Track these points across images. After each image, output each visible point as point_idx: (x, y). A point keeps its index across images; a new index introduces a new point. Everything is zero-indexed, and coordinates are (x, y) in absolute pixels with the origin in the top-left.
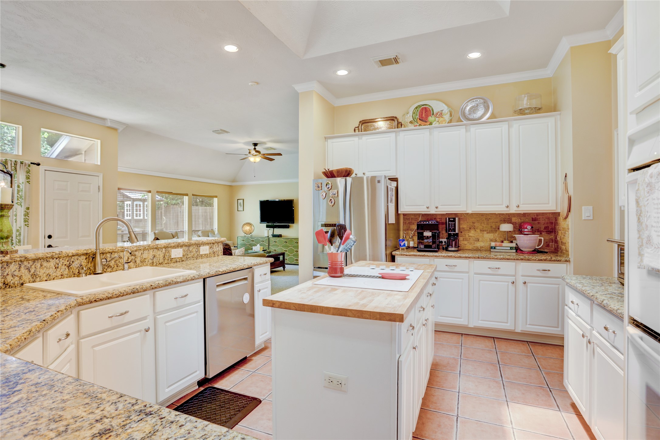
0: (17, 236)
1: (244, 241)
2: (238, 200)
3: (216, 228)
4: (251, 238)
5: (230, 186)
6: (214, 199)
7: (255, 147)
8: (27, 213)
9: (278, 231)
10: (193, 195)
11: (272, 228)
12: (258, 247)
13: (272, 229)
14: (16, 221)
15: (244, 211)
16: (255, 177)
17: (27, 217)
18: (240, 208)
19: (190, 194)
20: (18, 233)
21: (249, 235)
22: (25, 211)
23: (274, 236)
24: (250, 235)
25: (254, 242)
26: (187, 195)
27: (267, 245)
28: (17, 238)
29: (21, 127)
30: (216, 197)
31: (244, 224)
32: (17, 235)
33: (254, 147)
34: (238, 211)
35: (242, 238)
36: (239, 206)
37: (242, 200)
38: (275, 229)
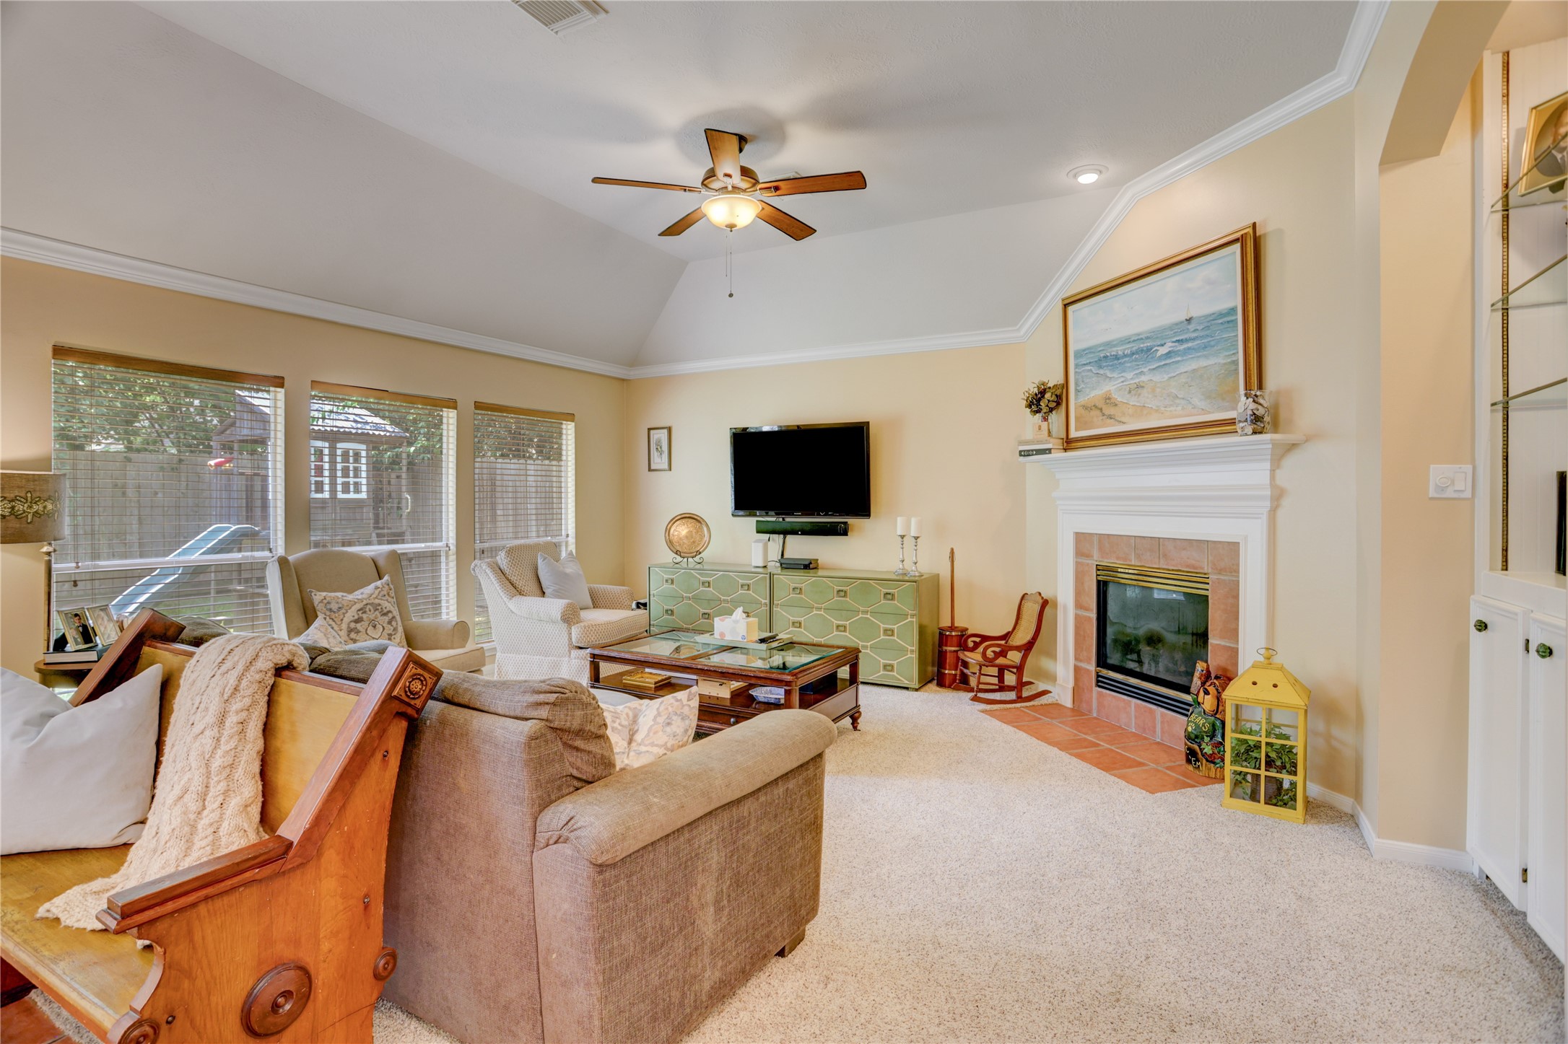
1: (672, 583)
2: (649, 429)
3: (570, 533)
4: (700, 574)
5: (623, 380)
6: (564, 426)
9: (800, 547)
10: (479, 406)
11: (779, 534)
12: (736, 622)
13: (778, 539)
15: (670, 469)
16: (731, 295)
18: (659, 461)
19: (466, 403)
21: (690, 560)
23: (788, 565)
24: (697, 559)
25: (711, 589)
26: (452, 404)
27: (763, 601)
30: (570, 417)
31: (674, 521)
34: (650, 470)
35: (665, 573)
36: (654, 454)
37: (665, 431)
38: (789, 537)
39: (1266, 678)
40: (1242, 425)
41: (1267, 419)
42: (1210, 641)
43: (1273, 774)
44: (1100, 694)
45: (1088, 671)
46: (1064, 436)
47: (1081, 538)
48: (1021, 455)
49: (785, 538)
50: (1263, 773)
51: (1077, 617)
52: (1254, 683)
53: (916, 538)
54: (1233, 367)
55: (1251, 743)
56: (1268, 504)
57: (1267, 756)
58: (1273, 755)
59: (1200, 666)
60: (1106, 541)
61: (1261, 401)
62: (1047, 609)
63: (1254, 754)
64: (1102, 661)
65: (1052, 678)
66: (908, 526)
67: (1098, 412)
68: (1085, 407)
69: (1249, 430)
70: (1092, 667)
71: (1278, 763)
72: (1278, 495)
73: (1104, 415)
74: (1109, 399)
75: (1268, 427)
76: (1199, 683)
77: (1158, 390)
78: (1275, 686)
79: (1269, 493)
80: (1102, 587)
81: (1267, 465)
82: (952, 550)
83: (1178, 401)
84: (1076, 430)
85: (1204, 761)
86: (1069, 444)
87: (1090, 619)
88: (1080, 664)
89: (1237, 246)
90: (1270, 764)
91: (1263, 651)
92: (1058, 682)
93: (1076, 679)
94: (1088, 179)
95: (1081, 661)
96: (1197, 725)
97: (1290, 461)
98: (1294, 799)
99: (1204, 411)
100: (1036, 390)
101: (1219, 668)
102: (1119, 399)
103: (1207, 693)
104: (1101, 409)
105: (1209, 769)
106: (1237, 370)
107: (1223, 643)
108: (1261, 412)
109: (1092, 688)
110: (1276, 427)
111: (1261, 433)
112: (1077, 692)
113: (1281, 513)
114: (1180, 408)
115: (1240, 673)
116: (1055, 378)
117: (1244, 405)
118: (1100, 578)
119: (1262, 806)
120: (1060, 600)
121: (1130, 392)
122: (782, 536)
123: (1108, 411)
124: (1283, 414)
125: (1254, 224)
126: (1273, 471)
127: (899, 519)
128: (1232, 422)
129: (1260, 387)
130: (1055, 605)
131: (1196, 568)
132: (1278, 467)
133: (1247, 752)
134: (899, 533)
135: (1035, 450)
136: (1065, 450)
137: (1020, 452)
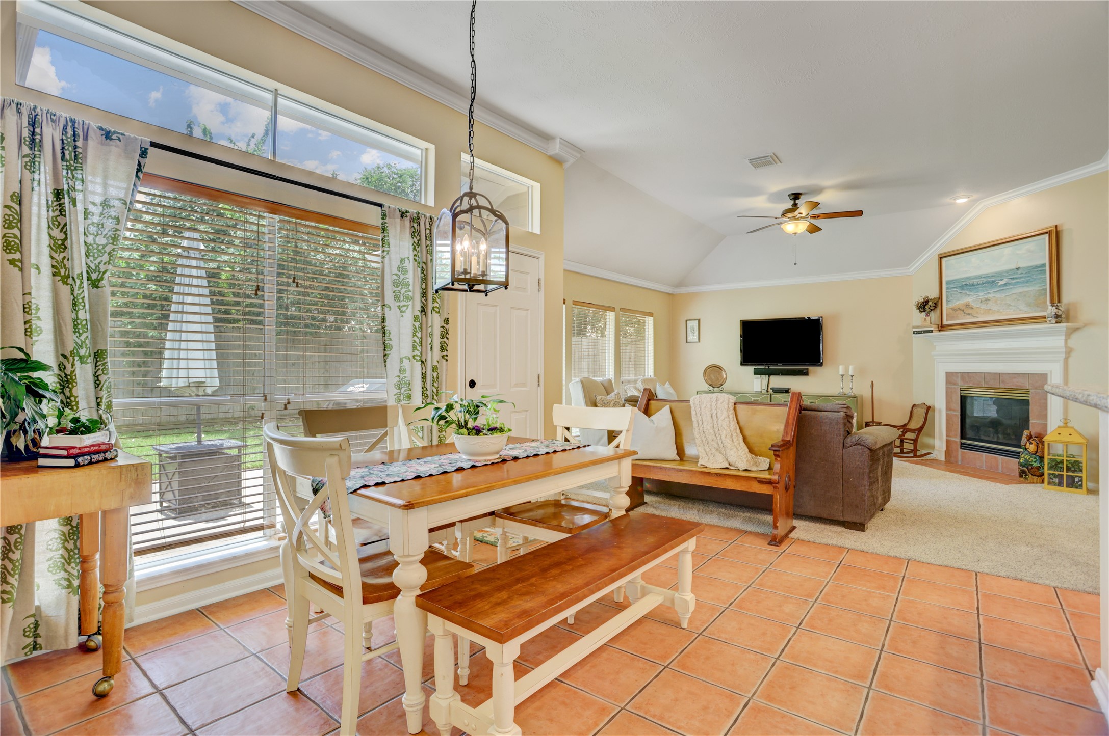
0: (434, 381)
2: (687, 319)
3: (651, 375)
5: (670, 294)
7: (795, 202)
8: (446, 330)
9: (778, 381)
11: (766, 375)
13: (765, 378)
14: (432, 348)
15: (699, 341)
16: (795, 264)
17: (445, 339)
18: (692, 337)
19: (618, 308)
20: (435, 374)
21: (717, 388)
22: (443, 327)
23: (776, 391)
24: (720, 388)
28: (433, 385)
29: (432, 147)
30: (650, 314)
31: (708, 368)
32: (433, 378)
33: (792, 202)
34: (687, 342)
36: (689, 333)
37: (697, 322)
38: (772, 377)
39: (1065, 432)
40: (1049, 319)
41: (1063, 316)
42: (1030, 421)
43: (1070, 474)
44: (963, 453)
45: (956, 442)
46: (940, 323)
47: (950, 376)
48: (914, 333)
49: (769, 377)
50: (1065, 473)
51: (947, 415)
52: (1059, 434)
53: (852, 376)
54: (1043, 292)
55: (1058, 460)
56: (1064, 355)
57: (1067, 466)
58: (1070, 465)
59: (1026, 433)
60: (964, 376)
61: (1060, 308)
62: (930, 413)
63: (1060, 465)
64: (963, 436)
65: (933, 447)
66: (847, 370)
67: (961, 312)
68: (953, 309)
69: (1054, 321)
70: (958, 439)
71: (1073, 469)
72: (1069, 352)
73: (965, 313)
74: (968, 305)
75: (1064, 320)
76: (1026, 440)
77: (999, 302)
78: (1070, 435)
79: (1064, 350)
80: (963, 400)
81: (1063, 338)
82: (872, 382)
83: (1011, 307)
84: (947, 321)
85: (1030, 475)
86: (942, 327)
87: (956, 415)
88: (949, 438)
89: (1046, 236)
90: (1068, 469)
91: (1062, 420)
92: (936, 448)
93: (947, 446)
94: (962, 201)
95: (950, 437)
96: (1026, 459)
97: (1075, 336)
98: (1081, 486)
99: (1026, 312)
100: (923, 301)
101: (1036, 433)
102: (975, 306)
103: (1031, 443)
104: (963, 311)
105: (1033, 479)
106: (1046, 294)
107: (1038, 422)
108: (1060, 313)
109: (958, 449)
110: (1068, 320)
111: (1060, 323)
112: (948, 453)
113: (1071, 360)
114: (1012, 310)
115: (1049, 432)
116: (933, 294)
117: (1051, 310)
118: (962, 394)
119: (1065, 488)
120: (937, 406)
121: (981, 302)
122: (767, 376)
123: (967, 311)
124: (1072, 314)
125: (1056, 226)
126: (1066, 340)
127: (841, 367)
128: (1044, 317)
129: (1059, 302)
130: (934, 410)
131: (1022, 387)
132: (1069, 338)
133: (1056, 465)
134: (841, 373)
135: (923, 331)
136: (940, 331)
137: (914, 332)
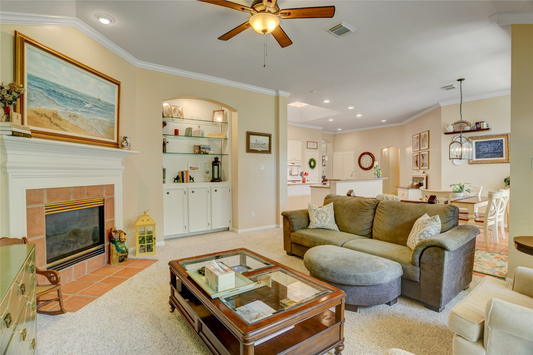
42: (105, 221)
47: (32, 193)
50: (146, 244)
52: (143, 220)
56: (123, 171)
68: (37, 113)
73: (52, 122)
74: (56, 115)
78: (148, 220)
87: (41, 240)
89: (117, 86)
99: (103, 137)
104: (50, 119)
107: (110, 220)
118: (47, 214)
123: (55, 121)
128: (114, 144)
131: (101, 196)
135: (23, 133)
